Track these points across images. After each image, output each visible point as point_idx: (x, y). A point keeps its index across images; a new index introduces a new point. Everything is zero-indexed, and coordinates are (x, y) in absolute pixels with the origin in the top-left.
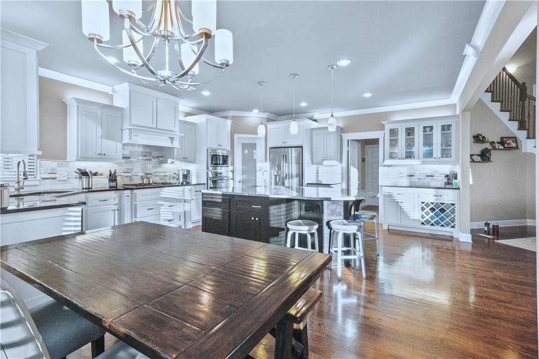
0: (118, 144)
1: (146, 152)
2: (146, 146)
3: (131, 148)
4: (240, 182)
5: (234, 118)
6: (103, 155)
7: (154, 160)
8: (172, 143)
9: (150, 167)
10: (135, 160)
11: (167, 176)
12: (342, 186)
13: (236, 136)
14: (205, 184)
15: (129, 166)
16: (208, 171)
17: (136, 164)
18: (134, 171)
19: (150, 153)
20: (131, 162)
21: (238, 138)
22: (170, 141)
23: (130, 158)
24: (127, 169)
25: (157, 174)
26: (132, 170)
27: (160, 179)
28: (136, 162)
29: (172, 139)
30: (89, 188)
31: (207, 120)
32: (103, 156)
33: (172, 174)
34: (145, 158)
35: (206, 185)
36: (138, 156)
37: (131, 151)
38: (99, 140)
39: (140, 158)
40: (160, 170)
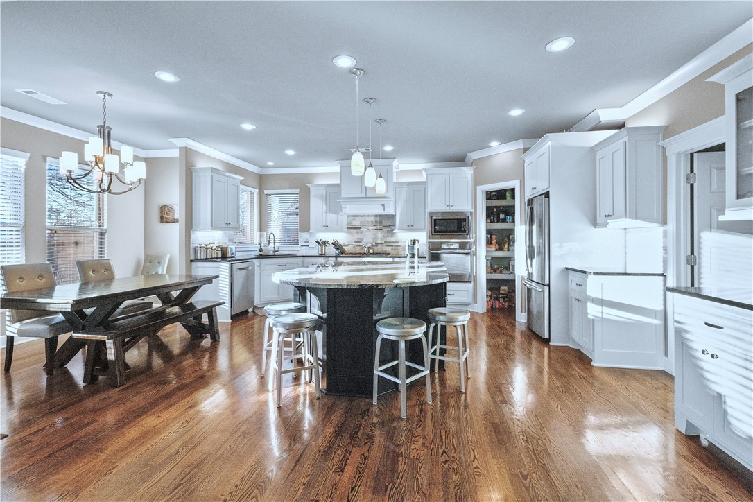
0: (339, 216)
1: (376, 222)
2: (376, 216)
3: (362, 219)
6: (326, 228)
7: (385, 230)
8: (386, 210)
9: (381, 236)
10: (365, 230)
12: (665, 281)
15: (359, 236)
16: (429, 240)
18: (365, 240)
19: (381, 222)
20: (362, 232)
23: (360, 228)
24: (358, 239)
25: (388, 244)
26: (362, 239)
27: (393, 250)
28: (367, 232)
29: (383, 206)
33: (403, 244)
34: (375, 227)
36: (369, 226)
37: (361, 222)
38: (324, 214)
39: (370, 228)
40: (393, 239)
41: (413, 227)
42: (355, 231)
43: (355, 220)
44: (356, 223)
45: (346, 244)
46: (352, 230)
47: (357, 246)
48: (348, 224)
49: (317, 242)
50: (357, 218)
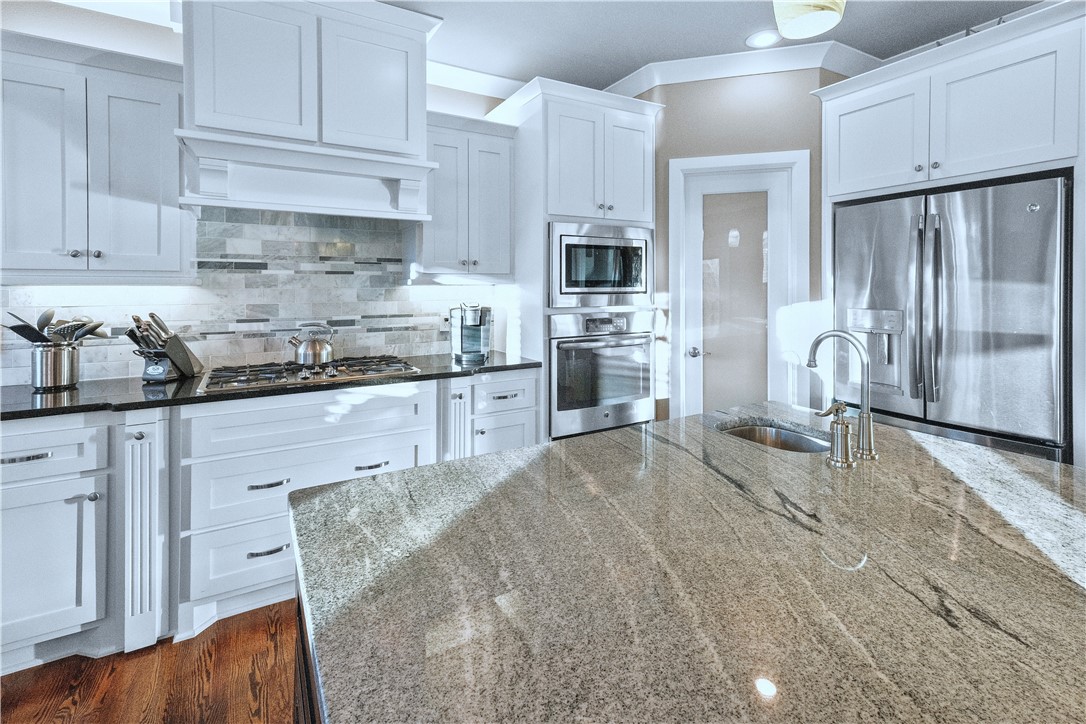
0: (170, 213)
1: (329, 246)
3: (269, 233)
4: (695, 355)
5: (671, 93)
6: (93, 260)
7: (363, 274)
8: (395, 200)
9: (348, 295)
10: (283, 274)
11: (414, 329)
13: (677, 166)
14: (538, 365)
15: (260, 297)
16: (549, 311)
17: (288, 287)
18: (282, 314)
20: (271, 283)
21: (688, 175)
22: (385, 192)
23: (264, 266)
24: (253, 307)
25: (375, 323)
26: (271, 309)
27: (390, 341)
28: (291, 280)
29: (393, 184)
30: (56, 389)
31: (546, 104)
32: (94, 263)
33: (437, 321)
34: (327, 266)
35: (543, 370)
36: (300, 258)
37: (265, 244)
38: (77, 197)
39: (306, 266)
40: (390, 307)
41: (479, 268)
42: (240, 277)
43: (239, 234)
44: (246, 244)
45: (195, 330)
46: (223, 276)
47: (248, 335)
48: (201, 248)
49: (24, 330)
50: (247, 228)
